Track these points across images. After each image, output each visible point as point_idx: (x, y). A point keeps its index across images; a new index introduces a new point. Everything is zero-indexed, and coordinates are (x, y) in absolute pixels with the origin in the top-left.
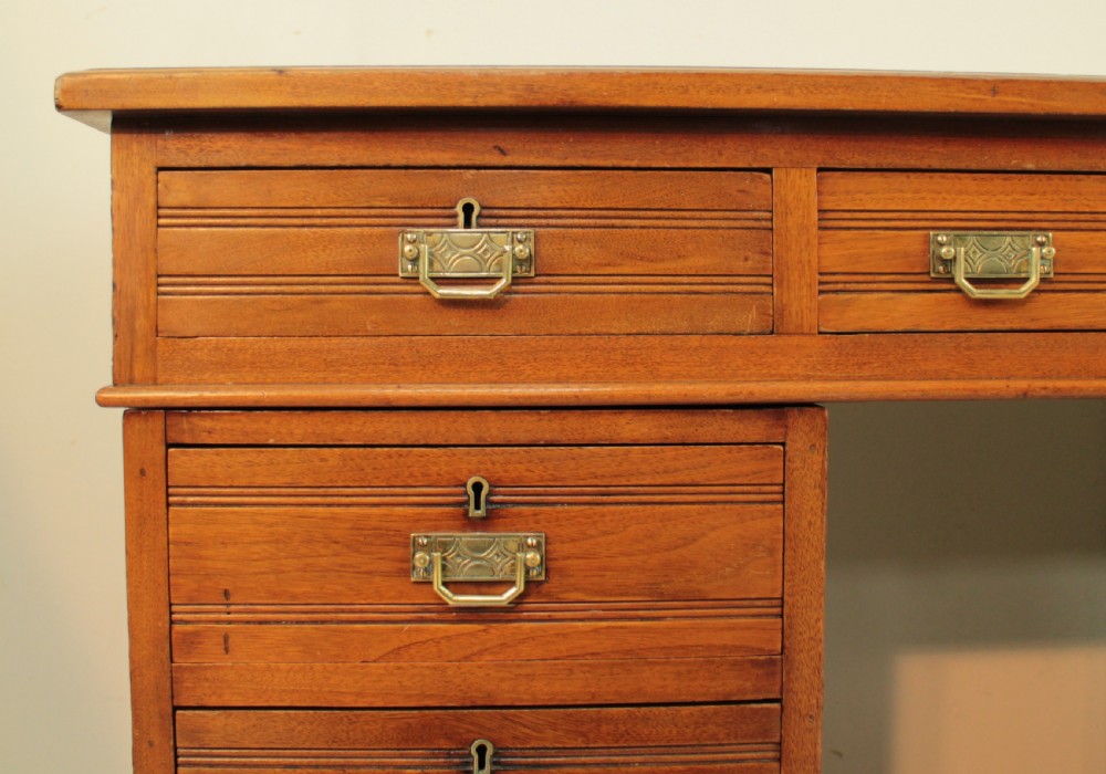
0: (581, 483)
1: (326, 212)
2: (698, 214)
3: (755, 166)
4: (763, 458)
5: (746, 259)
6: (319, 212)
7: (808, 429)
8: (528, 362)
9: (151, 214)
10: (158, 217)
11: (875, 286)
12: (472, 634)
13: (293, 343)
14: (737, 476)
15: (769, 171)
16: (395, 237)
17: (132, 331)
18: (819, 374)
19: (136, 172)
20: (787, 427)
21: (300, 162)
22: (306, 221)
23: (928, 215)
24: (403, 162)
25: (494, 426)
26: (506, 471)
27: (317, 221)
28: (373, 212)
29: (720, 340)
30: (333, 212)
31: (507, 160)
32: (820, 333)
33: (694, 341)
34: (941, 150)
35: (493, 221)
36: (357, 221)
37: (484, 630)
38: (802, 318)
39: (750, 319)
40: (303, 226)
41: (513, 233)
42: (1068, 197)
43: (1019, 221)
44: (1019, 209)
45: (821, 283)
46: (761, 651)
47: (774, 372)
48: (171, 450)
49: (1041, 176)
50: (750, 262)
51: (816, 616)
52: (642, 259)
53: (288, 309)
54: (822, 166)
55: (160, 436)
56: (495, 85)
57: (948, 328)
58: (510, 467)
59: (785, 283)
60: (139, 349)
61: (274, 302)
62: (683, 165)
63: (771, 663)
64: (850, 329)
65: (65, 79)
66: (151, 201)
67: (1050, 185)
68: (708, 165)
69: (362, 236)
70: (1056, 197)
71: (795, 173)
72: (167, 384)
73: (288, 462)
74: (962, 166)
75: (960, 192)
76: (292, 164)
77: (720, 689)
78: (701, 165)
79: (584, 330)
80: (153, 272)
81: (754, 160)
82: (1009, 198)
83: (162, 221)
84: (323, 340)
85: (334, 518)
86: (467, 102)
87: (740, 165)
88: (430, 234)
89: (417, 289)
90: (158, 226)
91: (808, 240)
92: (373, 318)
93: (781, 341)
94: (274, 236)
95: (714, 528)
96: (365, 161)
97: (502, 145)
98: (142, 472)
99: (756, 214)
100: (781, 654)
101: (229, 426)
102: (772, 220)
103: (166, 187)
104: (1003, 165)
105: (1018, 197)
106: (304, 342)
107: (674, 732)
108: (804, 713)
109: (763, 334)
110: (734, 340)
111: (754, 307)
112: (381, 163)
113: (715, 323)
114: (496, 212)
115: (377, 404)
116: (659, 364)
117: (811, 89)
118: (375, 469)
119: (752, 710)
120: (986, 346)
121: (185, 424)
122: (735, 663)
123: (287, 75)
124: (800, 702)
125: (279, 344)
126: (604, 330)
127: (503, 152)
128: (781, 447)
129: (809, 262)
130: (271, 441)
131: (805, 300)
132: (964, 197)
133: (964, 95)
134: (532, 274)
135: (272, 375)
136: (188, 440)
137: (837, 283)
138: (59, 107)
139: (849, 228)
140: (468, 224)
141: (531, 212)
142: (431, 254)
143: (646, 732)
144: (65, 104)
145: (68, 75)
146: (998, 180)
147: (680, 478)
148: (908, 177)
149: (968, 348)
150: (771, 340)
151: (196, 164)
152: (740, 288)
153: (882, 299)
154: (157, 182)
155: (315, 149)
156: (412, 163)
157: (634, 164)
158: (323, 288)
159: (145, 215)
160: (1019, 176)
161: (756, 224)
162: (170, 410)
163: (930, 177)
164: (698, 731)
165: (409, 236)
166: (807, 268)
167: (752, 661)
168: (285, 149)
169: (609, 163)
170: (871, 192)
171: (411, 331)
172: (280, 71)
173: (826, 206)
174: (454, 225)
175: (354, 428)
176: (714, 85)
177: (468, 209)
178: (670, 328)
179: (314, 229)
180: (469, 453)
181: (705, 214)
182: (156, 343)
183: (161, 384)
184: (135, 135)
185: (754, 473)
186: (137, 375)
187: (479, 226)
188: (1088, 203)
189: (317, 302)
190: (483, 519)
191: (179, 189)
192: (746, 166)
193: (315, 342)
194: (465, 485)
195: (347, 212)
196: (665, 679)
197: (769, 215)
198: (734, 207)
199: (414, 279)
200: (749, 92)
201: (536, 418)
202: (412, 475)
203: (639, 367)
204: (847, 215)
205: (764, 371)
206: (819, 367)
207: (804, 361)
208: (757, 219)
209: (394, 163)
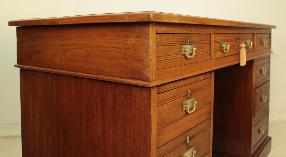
4: (210, 80)
6: (173, 42)
10: (156, 44)
12: (188, 118)
14: (208, 83)
15: (211, 34)
16: (182, 47)
17: (153, 69)
19: (153, 34)
23: (220, 40)
25: (191, 80)
26: (191, 88)
28: (179, 42)
31: (192, 33)
33: (206, 62)
37: (189, 117)
38: (213, 57)
39: (209, 58)
40: (172, 45)
41: (192, 45)
43: (225, 41)
46: (209, 110)
47: (211, 66)
48: (158, 95)
50: (209, 49)
52: (202, 49)
55: (157, 92)
57: (222, 57)
59: (212, 52)
60: (154, 73)
65: (153, 14)
66: (155, 41)
69: (178, 47)
71: (213, 34)
73: (171, 93)
77: (206, 118)
80: (155, 56)
82: (225, 37)
85: (176, 102)
91: (214, 45)
92: (179, 62)
93: (212, 61)
95: (206, 92)
98: (154, 101)
100: (211, 110)
101: (165, 88)
102: (211, 42)
106: (173, 68)
108: (212, 118)
109: (210, 60)
111: (209, 56)
113: (207, 59)
114: (190, 42)
121: (160, 88)
122: (208, 113)
125: (170, 69)
127: (191, 31)
128: (211, 78)
130: (170, 89)
137: (215, 51)
144: (153, 20)
146: (224, 35)
149: (223, 60)
151: (161, 33)
152: (208, 53)
153: (218, 53)
156: (183, 33)
157: (202, 33)
159: (154, 44)
161: (209, 43)
162: (158, 86)
165: (184, 47)
170: (217, 37)
171: (183, 64)
174: (186, 45)
177: (188, 41)
180: (188, 86)
182: (156, 72)
183: (156, 80)
184: (153, 26)
186: (153, 79)
187: (189, 44)
190: (189, 97)
191: (158, 38)
192: (209, 33)
194: (188, 91)
195: (176, 42)
198: (208, 40)
201: (194, 78)
202: (183, 91)
207: (213, 64)
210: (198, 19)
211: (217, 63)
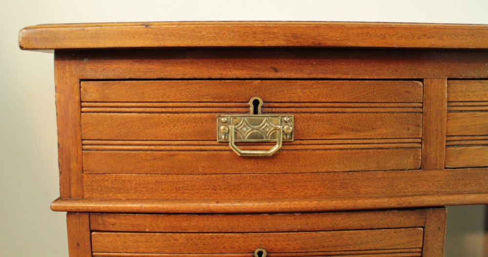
0: (316, 250)
1: (175, 104)
2: (383, 105)
3: (414, 78)
4: (412, 235)
5: (408, 129)
6: (171, 104)
7: (436, 219)
8: (289, 187)
9: (77, 106)
10: (81, 107)
11: (474, 142)
13: (158, 178)
14: (398, 245)
15: (421, 80)
16: (214, 119)
17: (69, 170)
18: (444, 190)
19: (68, 81)
20: (426, 219)
21: (159, 77)
22: (163, 110)
24: (219, 76)
25: (270, 222)
26: (276, 245)
27: (170, 110)
28: (201, 104)
29: (393, 174)
30: (179, 104)
31: (278, 75)
32: (445, 168)
33: (380, 175)
35: (270, 109)
36: (193, 110)
38: (436, 161)
39: (409, 161)
40: (162, 112)
41: (282, 117)
45: (447, 141)
47: (420, 190)
48: (93, 233)
50: (410, 131)
52: (353, 130)
53: (154, 159)
54: (450, 77)
55: (87, 226)
56: (274, 33)
58: (278, 243)
59: (428, 142)
60: (74, 180)
61: (147, 155)
62: (376, 77)
64: (461, 166)
65: (24, 31)
66: (77, 98)
68: (390, 78)
69: (195, 118)
71: (435, 82)
72: (90, 200)
73: (156, 241)
76: (155, 77)
79: (320, 170)
80: (79, 138)
81: (415, 74)
83: (83, 109)
84: (175, 177)
86: (258, 44)
87: (407, 77)
88: (235, 118)
89: (226, 148)
90: (82, 112)
91: (441, 118)
92: (202, 164)
93: (425, 174)
94: (147, 118)
96: (197, 76)
97: (275, 66)
98: (78, 245)
99: (414, 104)
101: (124, 222)
102: (422, 107)
103: (85, 90)
106: (164, 178)
109: (416, 169)
110: (401, 174)
111: (412, 155)
112: (207, 77)
113: (391, 165)
114: (272, 104)
115: (205, 212)
116: (360, 187)
118: (204, 244)
121: (100, 219)
123: (151, 28)
125: (150, 178)
126: (331, 170)
127: (276, 70)
128: (422, 229)
129: (442, 130)
130: (147, 230)
131: (438, 151)
134: (293, 140)
135: (147, 195)
136: (102, 229)
137: (455, 141)
138: (22, 48)
139: (461, 111)
140: (256, 112)
141: (292, 104)
142: (235, 129)
144: (25, 46)
145: (25, 28)
147: (369, 247)
150: (421, 173)
151: (102, 77)
152: (404, 145)
153: (478, 149)
154: (80, 87)
155: (168, 69)
156: (224, 77)
157: (349, 77)
158: (174, 147)
159: (73, 107)
161: (414, 110)
162: (90, 213)
165: (223, 119)
166: (440, 133)
168: (151, 69)
169: (335, 77)
170: (475, 91)
171: (224, 171)
172: (147, 25)
173: (451, 99)
174: (248, 112)
175: (192, 224)
176: (400, 34)
177: (256, 103)
178: (367, 168)
179: (168, 114)
180: (255, 236)
181: (387, 105)
182: (82, 177)
183: (86, 199)
184: (67, 61)
185: (408, 243)
186: (73, 193)
187: (263, 113)
189: (171, 155)
191: (92, 91)
192: (410, 78)
193: (170, 178)
194: (253, 252)
195: (187, 104)
197: (421, 105)
198: (403, 101)
199: (226, 143)
200: (419, 38)
201: (293, 218)
202: (224, 248)
203: (349, 189)
204: (461, 104)
205: (415, 190)
206: (444, 187)
207: (437, 184)
208: (415, 107)
209: (213, 77)
210: (276, 30)
211: (465, 185)
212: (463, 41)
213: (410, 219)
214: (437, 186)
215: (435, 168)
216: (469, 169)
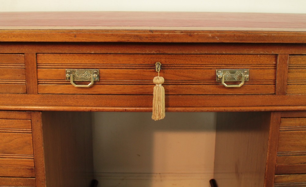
3: (20, 53)
4: (26, 123)
5: (19, 76)
7: (36, 116)
11: (52, 82)
14: (20, 127)
15: (24, 54)
18: (39, 104)
20: (31, 116)
23: (66, 65)
29: (14, 95)
32: (38, 94)
33: (8, 95)
34: (68, 49)
39: (21, 90)
42: (104, 60)
43: (91, 66)
44: (91, 63)
45: (38, 82)
46: (30, 166)
47: (27, 103)
49: (97, 55)
50: (20, 77)
51: (42, 159)
54: (37, 52)
57: (71, 93)
59: (29, 82)
62: (2, 52)
63: (32, 169)
64: (46, 93)
67: (99, 57)
70: (101, 60)
71: (30, 55)
74: (74, 53)
75: (74, 59)
77: (20, 174)
78: (7, 53)
81: (20, 51)
82: (88, 60)
87: (16, 53)
91: (34, 71)
93: (29, 96)
95: (16, 138)
100: (34, 167)
102: (25, 66)
104: (85, 52)
105: (90, 60)
107: (11, 183)
108: (41, 181)
109: (24, 93)
110: (17, 95)
111: (22, 87)
113: (12, 91)
117: (27, 36)
119: (29, 179)
120: (81, 98)
122: (23, 169)
124: (40, 178)
128: (30, 120)
129: (35, 76)
131: (34, 86)
132: (75, 60)
133: (67, 37)
137: (43, 81)
139: (45, 68)
143: (4, 183)
146: (84, 56)
147: (7, 127)
148: (60, 55)
149: (77, 98)
150: (26, 95)
152: (18, 83)
153: (54, 86)
160: (90, 55)
163: (66, 55)
164: (16, 183)
166: (34, 78)
167: (28, 169)
170: (51, 59)
173: (39, 63)
176: (2, 36)
178: (2, 92)
181: (8, 64)
185: (24, 126)
188: (110, 61)
192: (18, 53)
196: (7, 171)
198: (15, 63)
204: (45, 65)
205: (25, 103)
206: (38, 102)
208: (21, 66)
211: (49, 102)
212: (32, 38)
213: (24, 116)
214: (35, 102)
215: (33, 93)
216: (50, 95)
